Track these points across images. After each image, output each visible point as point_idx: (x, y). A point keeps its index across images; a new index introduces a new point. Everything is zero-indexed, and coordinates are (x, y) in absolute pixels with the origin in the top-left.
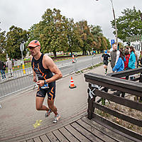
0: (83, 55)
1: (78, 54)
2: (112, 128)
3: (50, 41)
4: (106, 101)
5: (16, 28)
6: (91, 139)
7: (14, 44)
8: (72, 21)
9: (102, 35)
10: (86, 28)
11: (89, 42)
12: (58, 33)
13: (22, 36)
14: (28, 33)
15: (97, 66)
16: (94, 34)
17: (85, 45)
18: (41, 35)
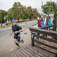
1: (28, 20)
2: (42, 50)
3: (16, 15)
4: (39, 39)
5: (2, 11)
6: (34, 54)
7: (2, 17)
8: (25, 7)
9: (37, 12)
10: (31, 9)
11: (32, 15)
12: (19, 12)
13: (5, 14)
14: (7, 12)
15: (35, 25)
17: (30, 16)
18: (13, 13)
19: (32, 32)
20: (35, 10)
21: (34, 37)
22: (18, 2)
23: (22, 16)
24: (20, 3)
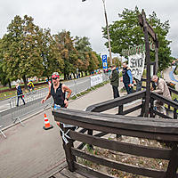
0: (65, 79)
3: (18, 63)
8: (48, 32)
9: (90, 49)
10: (68, 41)
11: (72, 61)
15: (83, 94)
16: (79, 49)
17: (66, 65)
18: (6, 55)
20: (83, 45)
21: (71, 141)
22: (26, 16)
23: (36, 65)
24: (31, 19)
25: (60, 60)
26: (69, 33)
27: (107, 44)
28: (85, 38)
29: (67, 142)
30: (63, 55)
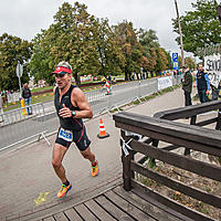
0: (126, 79)
1: (117, 78)
2: (164, 207)
5: (10, 38)
7: (7, 66)
9: (157, 45)
10: (130, 34)
11: (136, 58)
13: (20, 51)
14: (31, 45)
15: (148, 98)
16: (143, 43)
17: (128, 63)
18: (54, 49)
19: (123, 133)
20: (150, 39)
21: (132, 153)
23: (91, 61)
25: (121, 56)
26: (131, 24)
27: (178, 40)
28: (151, 31)
29: (127, 154)
30: (125, 50)
